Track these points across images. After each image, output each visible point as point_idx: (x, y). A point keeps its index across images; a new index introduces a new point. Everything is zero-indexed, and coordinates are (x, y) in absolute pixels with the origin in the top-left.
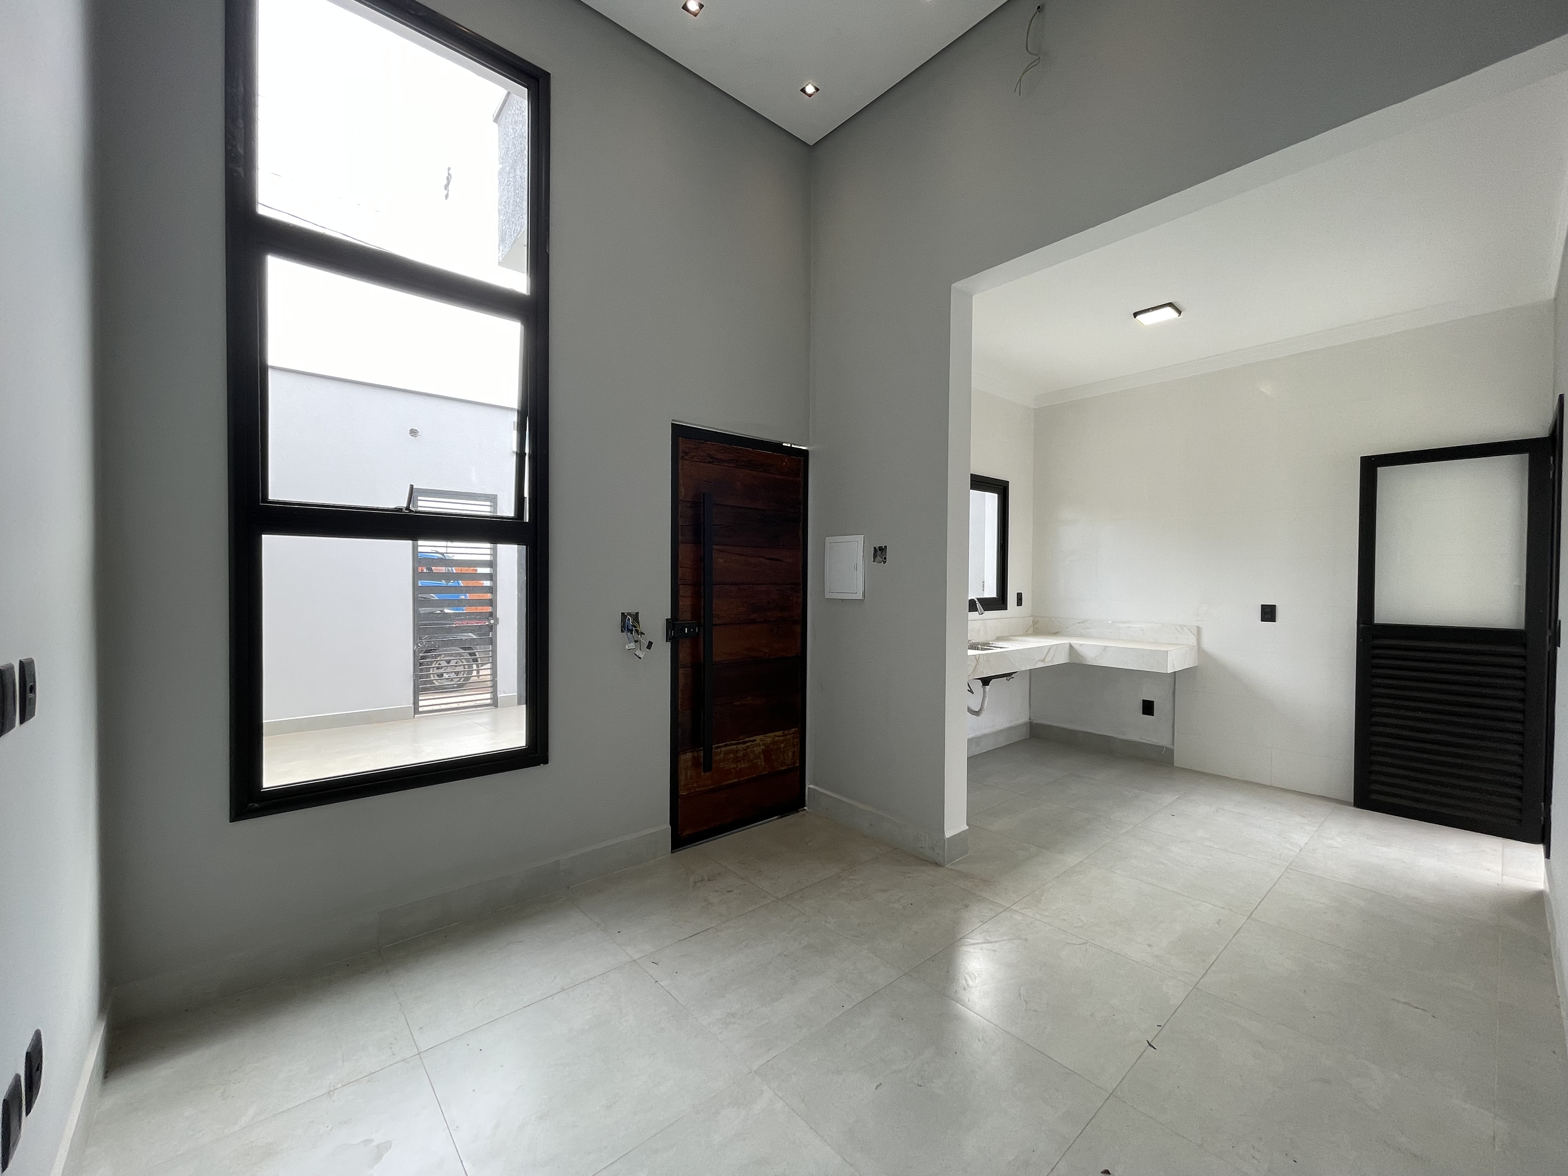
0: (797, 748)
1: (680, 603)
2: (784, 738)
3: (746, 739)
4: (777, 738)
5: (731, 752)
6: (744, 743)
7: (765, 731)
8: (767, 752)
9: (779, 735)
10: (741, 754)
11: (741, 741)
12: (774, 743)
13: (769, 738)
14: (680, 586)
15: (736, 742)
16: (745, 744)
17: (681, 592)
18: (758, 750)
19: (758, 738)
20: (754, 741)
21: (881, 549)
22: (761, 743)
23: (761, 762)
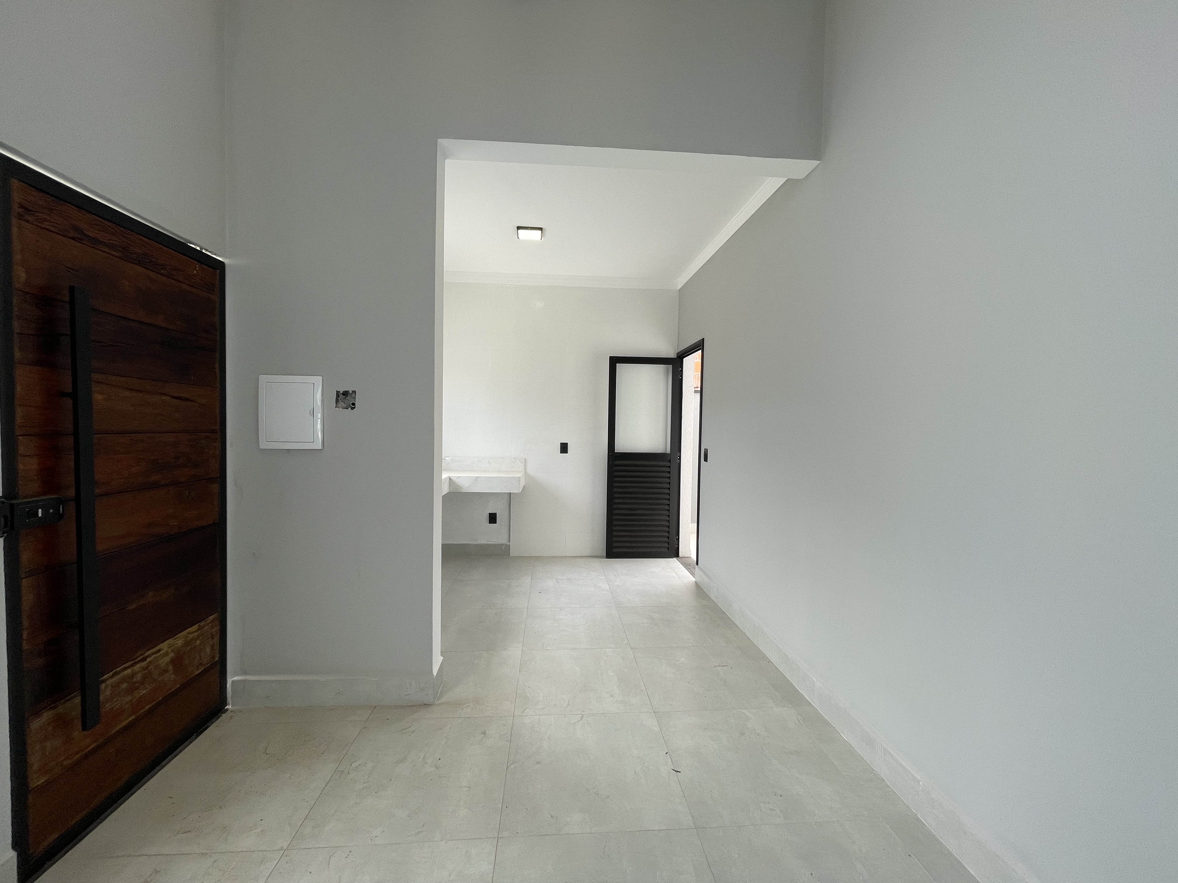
0: (216, 640)
1: (21, 467)
2: (200, 632)
3: (147, 654)
4: (191, 636)
5: (123, 680)
6: (144, 659)
7: (172, 633)
8: (178, 662)
9: (195, 630)
10: (139, 677)
11: (138, 660)
12: (187, 643)
13: (178, 641)
14: (20, 438)
15: (133, 662)
16: (146, 660)
17: (21, 450)
18: (164, 661)
19: (164, 646)
20: (159, 650)
21: (345, 393)
22: (169, 650)
23: (170, 676)
